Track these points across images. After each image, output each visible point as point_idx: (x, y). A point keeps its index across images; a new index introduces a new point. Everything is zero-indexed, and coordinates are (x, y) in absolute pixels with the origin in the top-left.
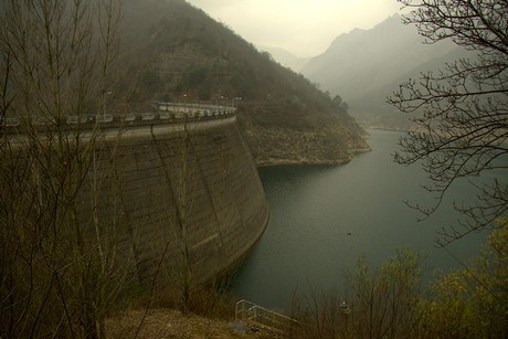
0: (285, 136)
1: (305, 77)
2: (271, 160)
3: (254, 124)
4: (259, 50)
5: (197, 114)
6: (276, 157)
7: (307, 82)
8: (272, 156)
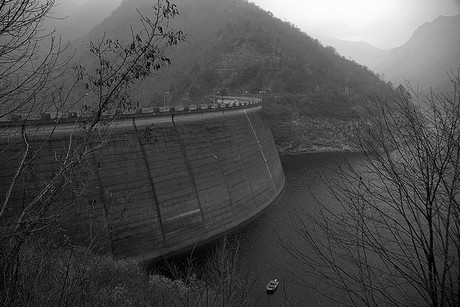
0: (330, 125)
1: (370, 68)
2: (314, 147)
3: (301, 115)
4: (324, 46)
5: (234, 104)
6: (320, 145)
7: (371, 74)
8: (316, 144)
